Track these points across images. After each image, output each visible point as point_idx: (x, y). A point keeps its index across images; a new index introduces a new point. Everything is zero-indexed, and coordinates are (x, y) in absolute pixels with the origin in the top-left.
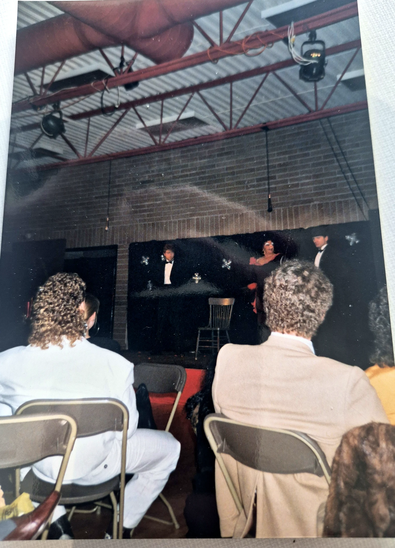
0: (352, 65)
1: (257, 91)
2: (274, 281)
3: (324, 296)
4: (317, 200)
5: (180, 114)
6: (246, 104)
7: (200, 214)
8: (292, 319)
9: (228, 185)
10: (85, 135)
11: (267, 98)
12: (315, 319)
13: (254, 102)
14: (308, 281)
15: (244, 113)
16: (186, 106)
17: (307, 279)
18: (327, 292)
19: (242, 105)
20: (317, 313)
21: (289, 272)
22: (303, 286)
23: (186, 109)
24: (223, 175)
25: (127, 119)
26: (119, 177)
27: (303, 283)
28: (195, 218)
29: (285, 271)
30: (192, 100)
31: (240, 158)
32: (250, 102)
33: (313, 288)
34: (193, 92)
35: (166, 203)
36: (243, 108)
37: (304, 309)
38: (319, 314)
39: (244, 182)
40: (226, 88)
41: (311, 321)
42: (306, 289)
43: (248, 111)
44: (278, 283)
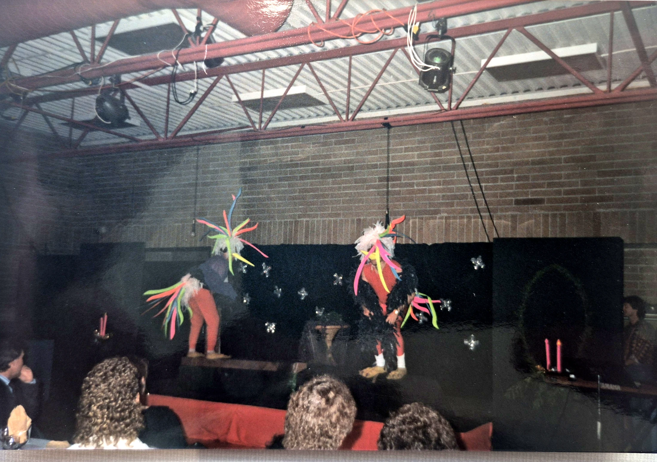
0: (501, 50)
1: (384, 70)
2: (298, 399)
3: (345, 421)
4: (444, 212)
5: (289, 88)
6: (371, 83)
7: (309, 216)
8: (308, 443)
9: (346, 182)
10: (166, 104)
11: (397, 79)
12: (331, 445)
13: (381, 82)
14: (332, 405)
15: (369, 93)
16: (295, 78)
17: (331, 401)
18: (349, 417)
19: (366, 84)
20: (334, 439)
21: (315, 392)
22: (325, 410)
23: (296, 82)
24: (341, 169)
25: (219, 88)
26: (213, 160)
27: (326, 406)
28: (305, 220)
29: (311, 389)
30: (302, 72)
31: (361, 150)
32: (376, 82)
33: (335, 413)
34: (303, 63)
35: (271, 199)
36: (367, 88)
37: (322, 435)
38: (336, 441)
39: (364, 181)
40: (344, 61)
41: (327, 447)
42: (328, 413)
43: (373, 92)
44: (301, 403)
